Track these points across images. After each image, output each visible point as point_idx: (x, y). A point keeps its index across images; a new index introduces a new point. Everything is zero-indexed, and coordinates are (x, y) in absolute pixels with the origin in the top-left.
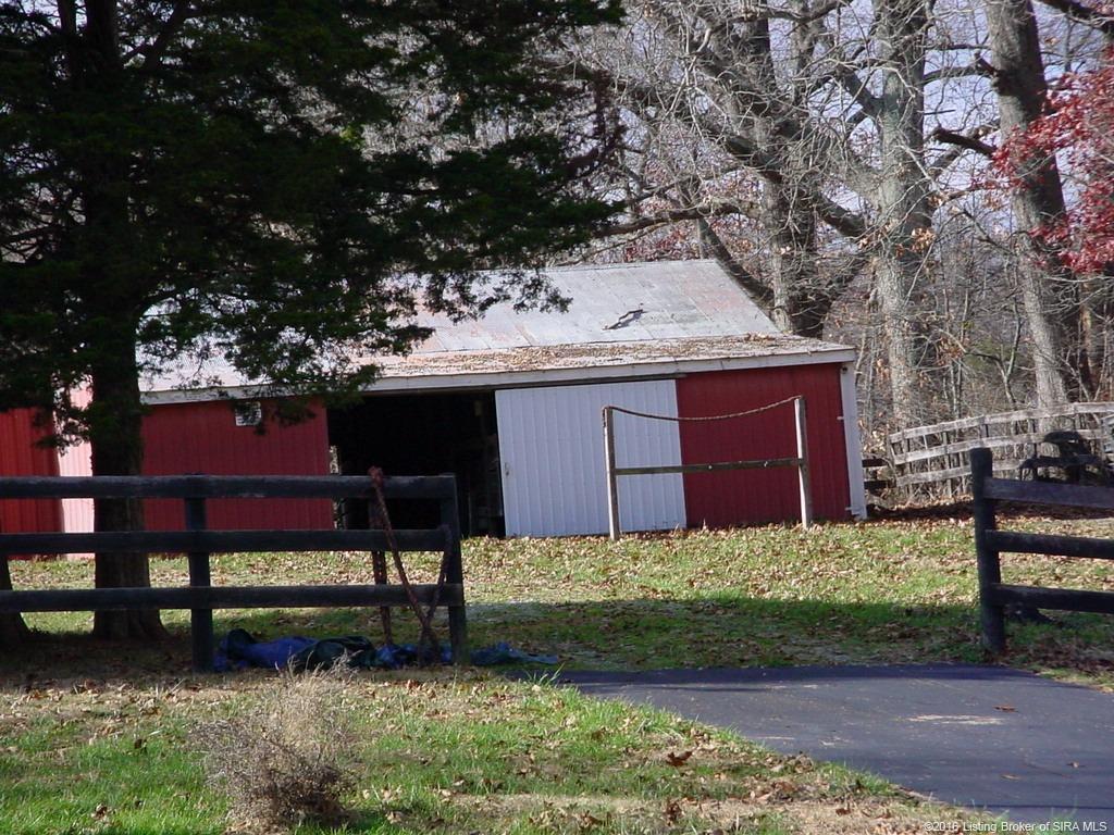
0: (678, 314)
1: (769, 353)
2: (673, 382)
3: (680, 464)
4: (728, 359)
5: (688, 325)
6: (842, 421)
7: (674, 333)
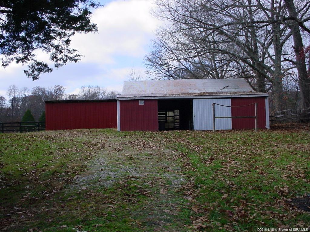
0: (235, 87)
1: (250, 94)
2: (230, 99)
3: (231, 116)
4: (242, 95)
5: (237, 89)
6: (265, 109)
7: (233, 91)
